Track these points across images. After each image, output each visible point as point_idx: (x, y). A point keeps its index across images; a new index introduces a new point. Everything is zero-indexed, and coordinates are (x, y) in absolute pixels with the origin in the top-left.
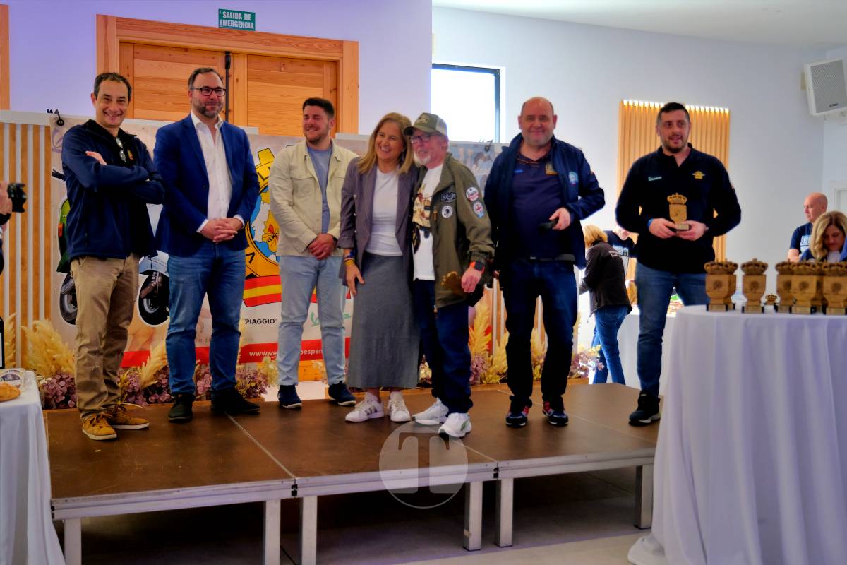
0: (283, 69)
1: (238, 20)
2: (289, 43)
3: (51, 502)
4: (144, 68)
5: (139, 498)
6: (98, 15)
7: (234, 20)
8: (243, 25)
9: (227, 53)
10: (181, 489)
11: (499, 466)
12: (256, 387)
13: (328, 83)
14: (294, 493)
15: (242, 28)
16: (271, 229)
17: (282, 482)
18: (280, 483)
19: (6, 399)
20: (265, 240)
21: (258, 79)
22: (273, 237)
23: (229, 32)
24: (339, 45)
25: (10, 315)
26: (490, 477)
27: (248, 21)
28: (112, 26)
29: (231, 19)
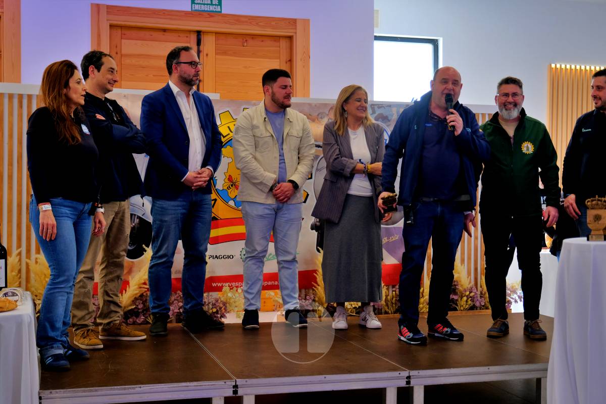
0: (245, 44)
1: (207, 4)
2: (250, 23)
3: (39, 393)
4: (130, 46)
5: (108, 392)
6: (92, 4)
7: (204, 4)
8: (212, 8)
9: (199, 33)
10: (142, 386)
11: (411, 375)
12: (217, 312)
13: (284, 56)
14: (235, 392)
15: (211, 11)
16: (230, 179)
17: (225, 383)
18: (224, 383)
19: (5, 310)
20: (225, 188)
21: (225, 53)
22: (232, 186)
23: (200, 14)
24: (293, 22)
25: (17, 249)
26: (403, 383)
27: (216, 5)
28: (103, 12)
29: (201, 4)
